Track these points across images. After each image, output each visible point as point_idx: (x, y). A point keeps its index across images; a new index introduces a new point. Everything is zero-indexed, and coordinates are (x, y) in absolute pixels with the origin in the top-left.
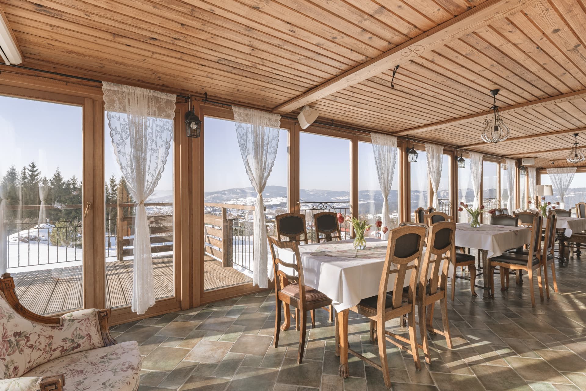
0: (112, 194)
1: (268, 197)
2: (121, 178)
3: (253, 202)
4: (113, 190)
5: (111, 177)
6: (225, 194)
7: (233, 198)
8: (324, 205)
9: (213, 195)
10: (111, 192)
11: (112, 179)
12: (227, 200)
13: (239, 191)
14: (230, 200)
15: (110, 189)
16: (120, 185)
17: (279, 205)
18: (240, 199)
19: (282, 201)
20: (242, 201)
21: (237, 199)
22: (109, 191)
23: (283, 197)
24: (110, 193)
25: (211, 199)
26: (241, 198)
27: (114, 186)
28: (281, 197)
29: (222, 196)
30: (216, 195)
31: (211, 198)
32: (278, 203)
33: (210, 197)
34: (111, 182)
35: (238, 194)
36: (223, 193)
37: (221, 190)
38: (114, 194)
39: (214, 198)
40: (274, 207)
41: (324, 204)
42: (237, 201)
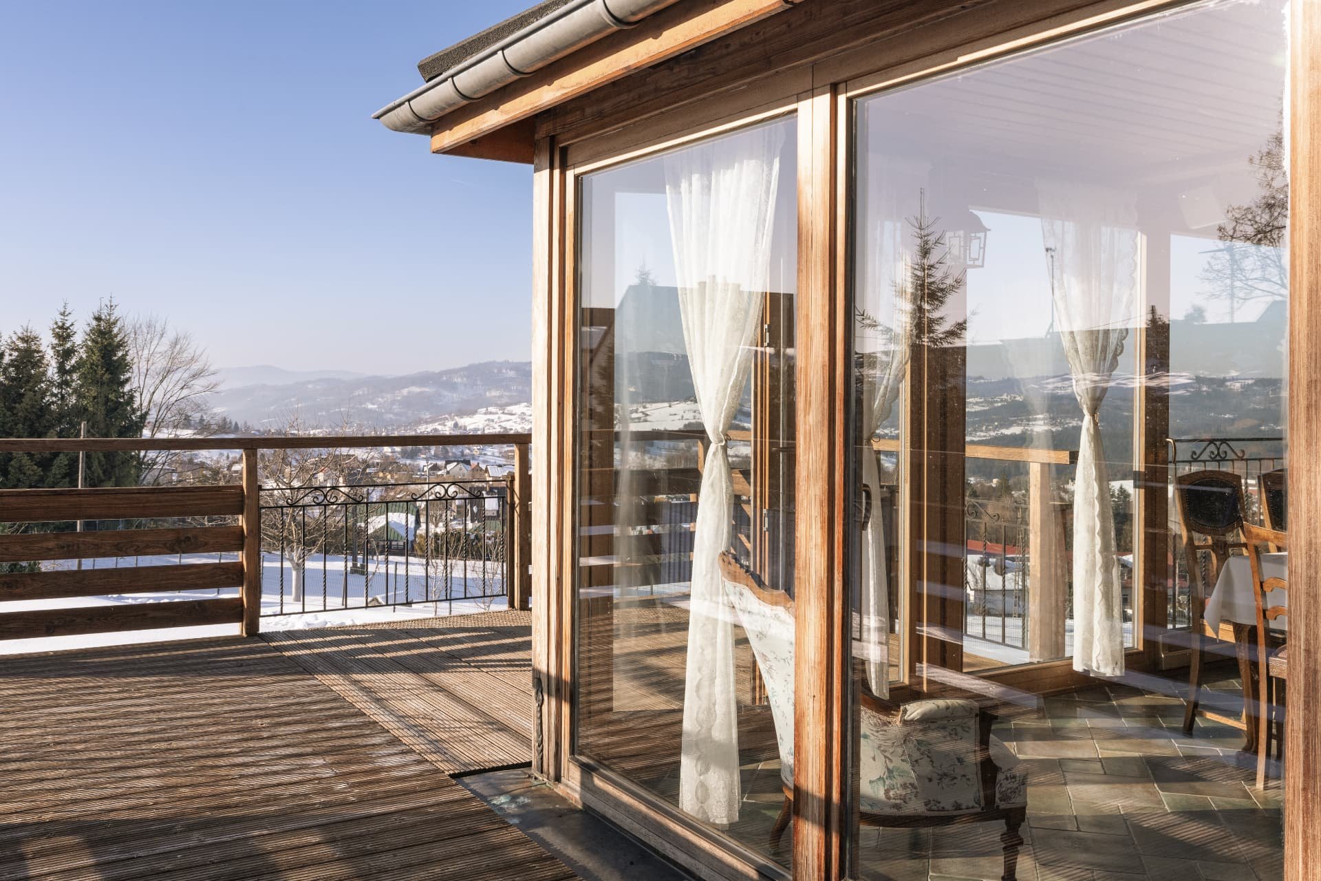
0: (60, 386)
2: (94, 323)
4: (62, 370)
5: (59, 319)
6: (453, 387)
7: (487, 403)
8: (1218, 449)
9: (405, 391)
10: (56, 377)
11: (61, 328)
12: (462, 413)
13: (511, 374)
15: (54, 363)
16: (90, 350)
21: (502, 407)
22: (49, 373)
24: (51, 382)
25: (396, 408)
26: (516, 404)
27: (67, 354)
31: (393, 402)
33: (389, 397)
34: (58, 336)
38: (67, 383)
41: (1218, 443)
42: (504, 417)
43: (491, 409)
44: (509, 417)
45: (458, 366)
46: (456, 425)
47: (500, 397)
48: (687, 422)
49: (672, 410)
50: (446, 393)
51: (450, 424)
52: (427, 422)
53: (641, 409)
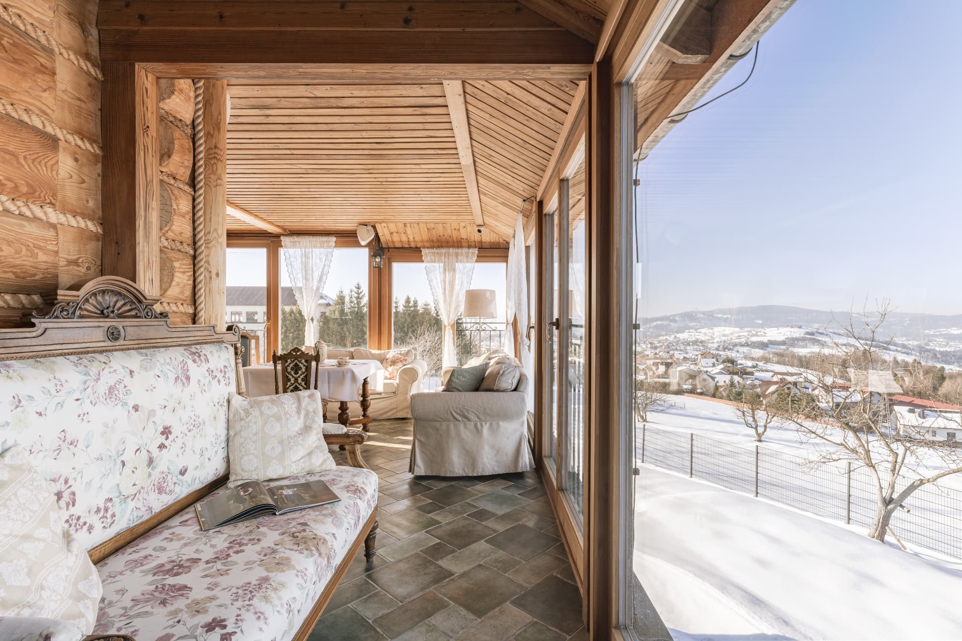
1: (758, 328)
3: (727, 336)
6: (675, 321)
7: (689, 328)
9: (655, 323)
12: (678, 332)
13: (702, 316)
14: (684, 332)
17: (783, 343)
18: (703, 331)
19: (789, 335)
20: (705, 334)
21: (696, 329)
23: (792, 327)
26: (704, 328)
28: (787, 326)
29: (669, 325)
30: (659, 322)
32: (781, 338)
35: (700, 322)
36: (671, 319)
37: (668, 314)
39: (656, 327)
40: (770, 346)
42: (697, 334)
43: (691, 331)
44: (699, 334)
45: (678, 313)
46: (675, 337)
47: (696, 325)
48: (786, 337)
49: (778, 331)
50: (672, 324)
51: (673, 336)
52: (663, 336)
53: (763, 331)
